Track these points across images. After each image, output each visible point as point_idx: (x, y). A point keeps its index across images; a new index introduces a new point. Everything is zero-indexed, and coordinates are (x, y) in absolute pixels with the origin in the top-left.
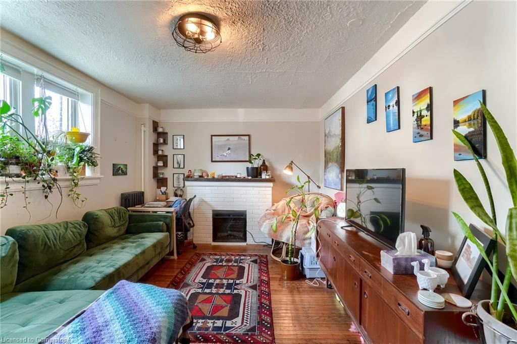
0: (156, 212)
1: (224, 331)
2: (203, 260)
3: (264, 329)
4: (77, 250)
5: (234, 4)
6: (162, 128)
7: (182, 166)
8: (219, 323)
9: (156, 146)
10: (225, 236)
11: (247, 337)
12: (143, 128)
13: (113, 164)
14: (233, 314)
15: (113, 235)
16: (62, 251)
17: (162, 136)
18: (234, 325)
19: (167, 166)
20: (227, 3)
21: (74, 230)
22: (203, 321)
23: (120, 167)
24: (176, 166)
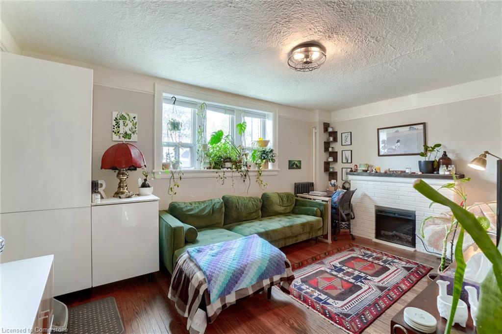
0: (315, 200)
1: (323, 303)
2: (353, 250)
3: (357, 321)
4: (254, 215)
5: (318, 28)
6: (332, 128)
7: (350, 161)
8: (323, 297)
9: (327, 145)
10: (389, 236)
11: (336, 317)
12: (314, 131)
13: (289, 161)
14: (341, 297)
15: (279, 212)
16: (244, 213)
17: (332, 135)
18: (334, 304)
19: (337, 161)
20: (313, 30)
21: (253, 202)
22: (313, 290)
23: (294, 163)
24: (344, 161)
